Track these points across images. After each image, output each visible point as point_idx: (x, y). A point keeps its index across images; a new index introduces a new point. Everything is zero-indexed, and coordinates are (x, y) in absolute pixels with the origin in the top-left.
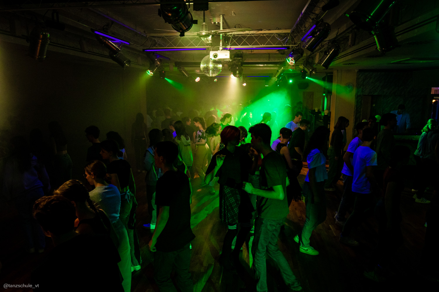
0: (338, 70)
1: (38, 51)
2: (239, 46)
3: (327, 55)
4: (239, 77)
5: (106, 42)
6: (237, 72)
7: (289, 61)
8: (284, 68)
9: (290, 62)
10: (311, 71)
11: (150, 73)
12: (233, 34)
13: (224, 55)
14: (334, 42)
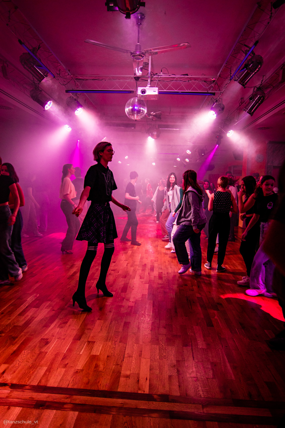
2: (165, 91)
3: (253, 101)
6: (156, 133)
11: (67, 129)
12: (159, 77)
13: (152, 91)
14: (259, 89)
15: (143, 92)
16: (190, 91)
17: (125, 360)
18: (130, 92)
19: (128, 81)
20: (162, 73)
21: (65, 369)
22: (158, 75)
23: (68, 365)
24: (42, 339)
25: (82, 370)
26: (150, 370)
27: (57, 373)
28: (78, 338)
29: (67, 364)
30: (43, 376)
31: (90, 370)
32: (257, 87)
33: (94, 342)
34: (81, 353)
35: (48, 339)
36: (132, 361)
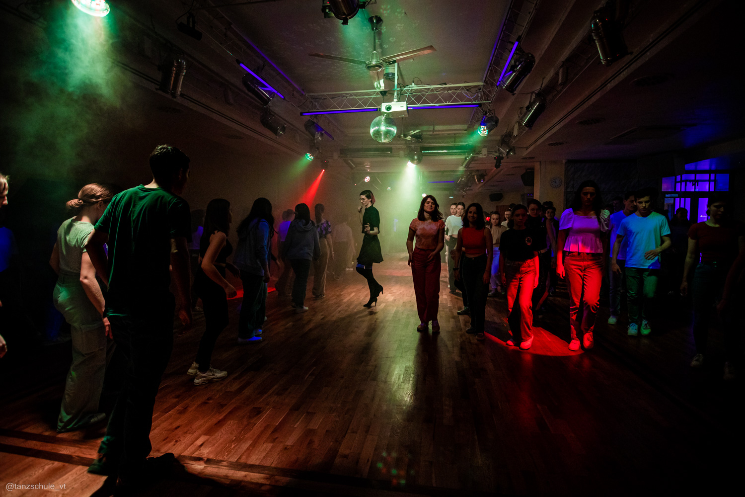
0: (540, 162)
1: (172, 82)
2: (418, 105)
3: (530, 111)
4: (417, 164)
5: (254, 89)
6: (416, 157)
7: (480, 131)
8: (473, 155)
9: (481, 133)
10: (508, 152)
11: (309, 157)
12: (410, 89)
13: (399, 107)
14: (538, 95)
15: (389, 108)
16: (449, 104)
17: (346, 436)
18: (376, 110)
19: (373, 96)
20: (413, 84)
21: (272, 444)
22: (409, 87)
23: (276, 440)
24: (254, 407)
25: (292, 446)
26: (375, 449)
27: (263, 448)
28: (296, 408)
29: (277, 438)
30: (245, 451)
31: (302, 446)
32: (535, 93)
33: (315, 413)
34: (296, 426)
35: (261, 408)
36: (355, 438)
